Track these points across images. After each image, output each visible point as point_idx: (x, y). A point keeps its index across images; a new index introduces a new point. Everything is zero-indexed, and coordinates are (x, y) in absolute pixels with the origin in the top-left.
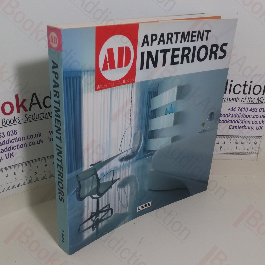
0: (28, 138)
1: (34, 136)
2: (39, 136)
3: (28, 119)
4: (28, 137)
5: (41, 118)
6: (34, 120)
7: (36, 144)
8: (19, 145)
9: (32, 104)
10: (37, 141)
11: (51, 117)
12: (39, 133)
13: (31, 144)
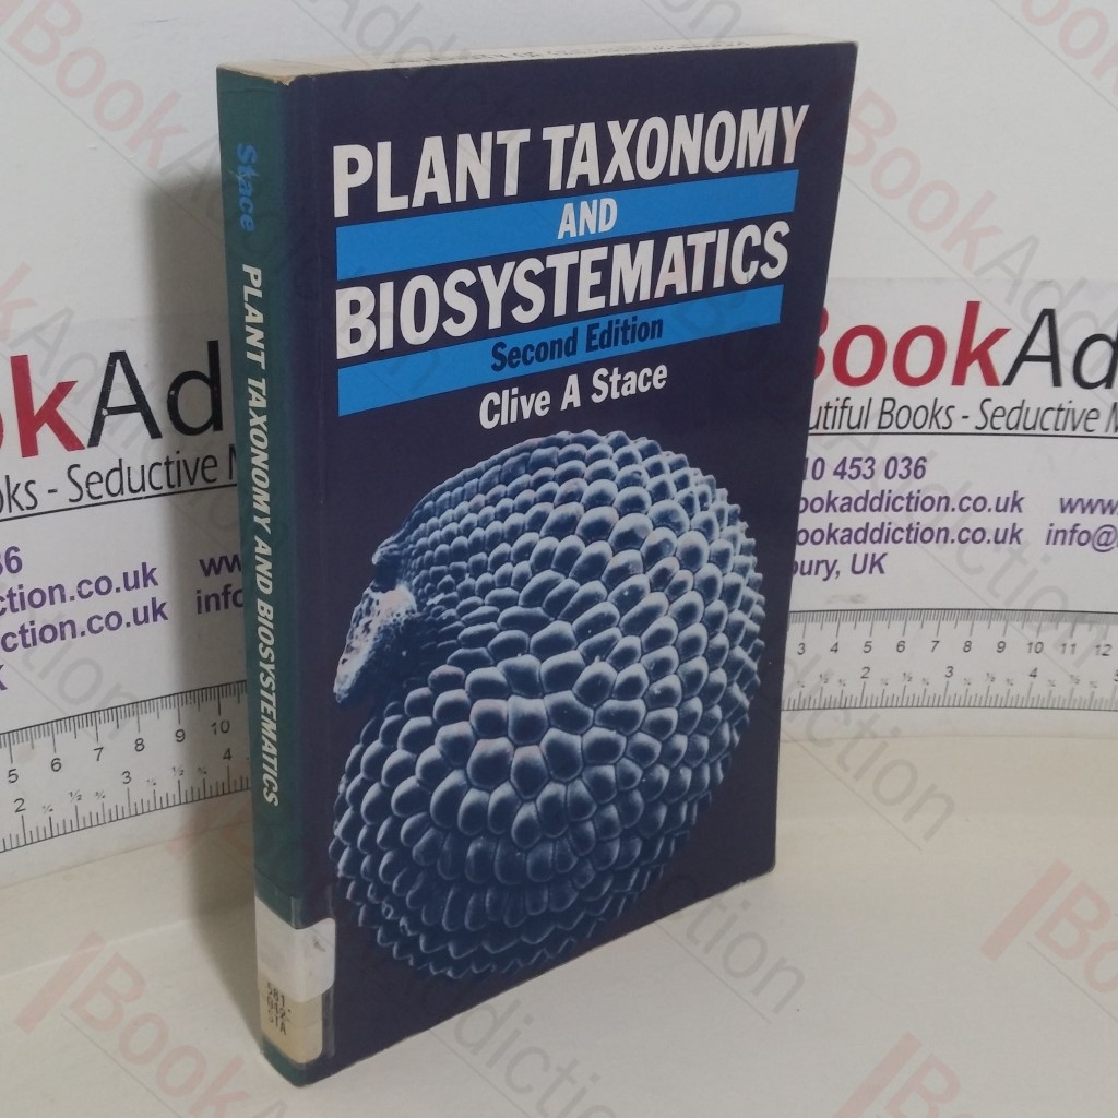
0: (85, 592)
1: (118, 582)
2: (146, 586)
3: (85, 489)
4: (86, 589)
5: (156, 485)
6: (115, 497)
7: (128, 625)
8: (33, 630)
9: (105, 412)
10: (135, 611)
11: (209, 481)
12: (144, 565)
13: (102, 623)
